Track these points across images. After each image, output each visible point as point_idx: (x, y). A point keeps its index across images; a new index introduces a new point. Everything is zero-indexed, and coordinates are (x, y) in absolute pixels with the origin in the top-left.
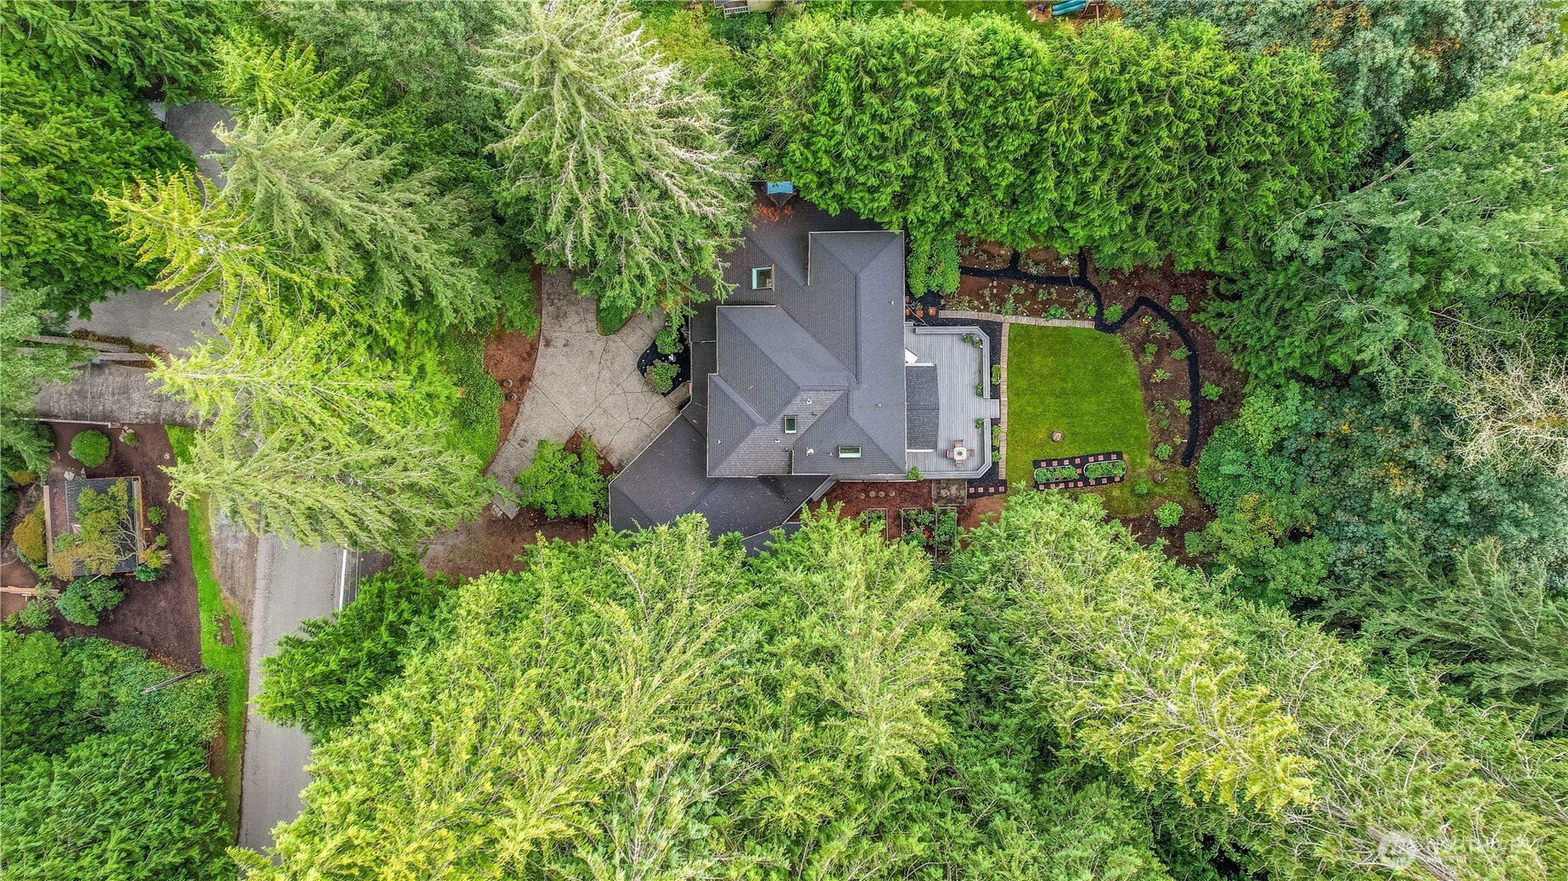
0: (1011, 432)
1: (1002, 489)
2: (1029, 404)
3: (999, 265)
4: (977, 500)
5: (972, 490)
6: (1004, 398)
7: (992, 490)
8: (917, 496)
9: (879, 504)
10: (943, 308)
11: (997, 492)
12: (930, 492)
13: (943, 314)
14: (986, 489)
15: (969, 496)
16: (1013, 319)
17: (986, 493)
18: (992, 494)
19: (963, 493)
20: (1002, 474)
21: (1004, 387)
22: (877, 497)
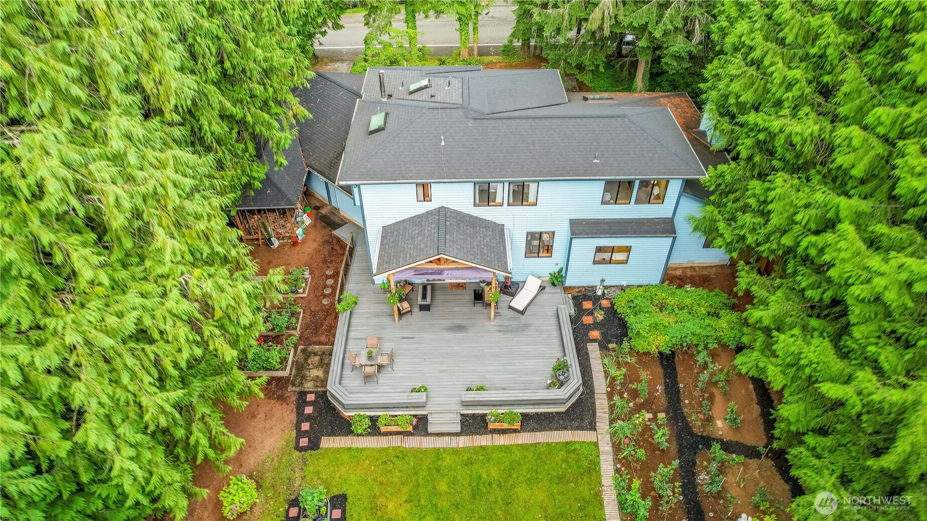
0: (401, 454)
1: (304, 442)
2: (453, 483)
3: (695, 420)
4: (293, 407)
5: (311, 397)
6: (463, 442)
7: (305, 426)
8: (317, 328)
9: (314, 289)
10: (603, 347)
11: (300, 434)
12: (320, 343)
13: (593, 350)
14: (308, 418)
15: (303, 394)
16: (606, 447)
17: (301, 417)
18: (298, 427)
19: (309, 386)
20: (328, 443)
21: (483, 440)
22: (325, 286)
